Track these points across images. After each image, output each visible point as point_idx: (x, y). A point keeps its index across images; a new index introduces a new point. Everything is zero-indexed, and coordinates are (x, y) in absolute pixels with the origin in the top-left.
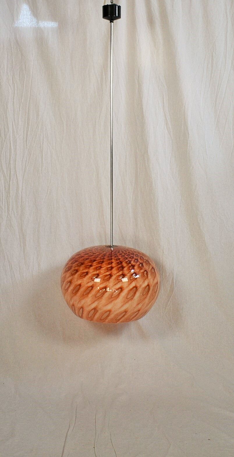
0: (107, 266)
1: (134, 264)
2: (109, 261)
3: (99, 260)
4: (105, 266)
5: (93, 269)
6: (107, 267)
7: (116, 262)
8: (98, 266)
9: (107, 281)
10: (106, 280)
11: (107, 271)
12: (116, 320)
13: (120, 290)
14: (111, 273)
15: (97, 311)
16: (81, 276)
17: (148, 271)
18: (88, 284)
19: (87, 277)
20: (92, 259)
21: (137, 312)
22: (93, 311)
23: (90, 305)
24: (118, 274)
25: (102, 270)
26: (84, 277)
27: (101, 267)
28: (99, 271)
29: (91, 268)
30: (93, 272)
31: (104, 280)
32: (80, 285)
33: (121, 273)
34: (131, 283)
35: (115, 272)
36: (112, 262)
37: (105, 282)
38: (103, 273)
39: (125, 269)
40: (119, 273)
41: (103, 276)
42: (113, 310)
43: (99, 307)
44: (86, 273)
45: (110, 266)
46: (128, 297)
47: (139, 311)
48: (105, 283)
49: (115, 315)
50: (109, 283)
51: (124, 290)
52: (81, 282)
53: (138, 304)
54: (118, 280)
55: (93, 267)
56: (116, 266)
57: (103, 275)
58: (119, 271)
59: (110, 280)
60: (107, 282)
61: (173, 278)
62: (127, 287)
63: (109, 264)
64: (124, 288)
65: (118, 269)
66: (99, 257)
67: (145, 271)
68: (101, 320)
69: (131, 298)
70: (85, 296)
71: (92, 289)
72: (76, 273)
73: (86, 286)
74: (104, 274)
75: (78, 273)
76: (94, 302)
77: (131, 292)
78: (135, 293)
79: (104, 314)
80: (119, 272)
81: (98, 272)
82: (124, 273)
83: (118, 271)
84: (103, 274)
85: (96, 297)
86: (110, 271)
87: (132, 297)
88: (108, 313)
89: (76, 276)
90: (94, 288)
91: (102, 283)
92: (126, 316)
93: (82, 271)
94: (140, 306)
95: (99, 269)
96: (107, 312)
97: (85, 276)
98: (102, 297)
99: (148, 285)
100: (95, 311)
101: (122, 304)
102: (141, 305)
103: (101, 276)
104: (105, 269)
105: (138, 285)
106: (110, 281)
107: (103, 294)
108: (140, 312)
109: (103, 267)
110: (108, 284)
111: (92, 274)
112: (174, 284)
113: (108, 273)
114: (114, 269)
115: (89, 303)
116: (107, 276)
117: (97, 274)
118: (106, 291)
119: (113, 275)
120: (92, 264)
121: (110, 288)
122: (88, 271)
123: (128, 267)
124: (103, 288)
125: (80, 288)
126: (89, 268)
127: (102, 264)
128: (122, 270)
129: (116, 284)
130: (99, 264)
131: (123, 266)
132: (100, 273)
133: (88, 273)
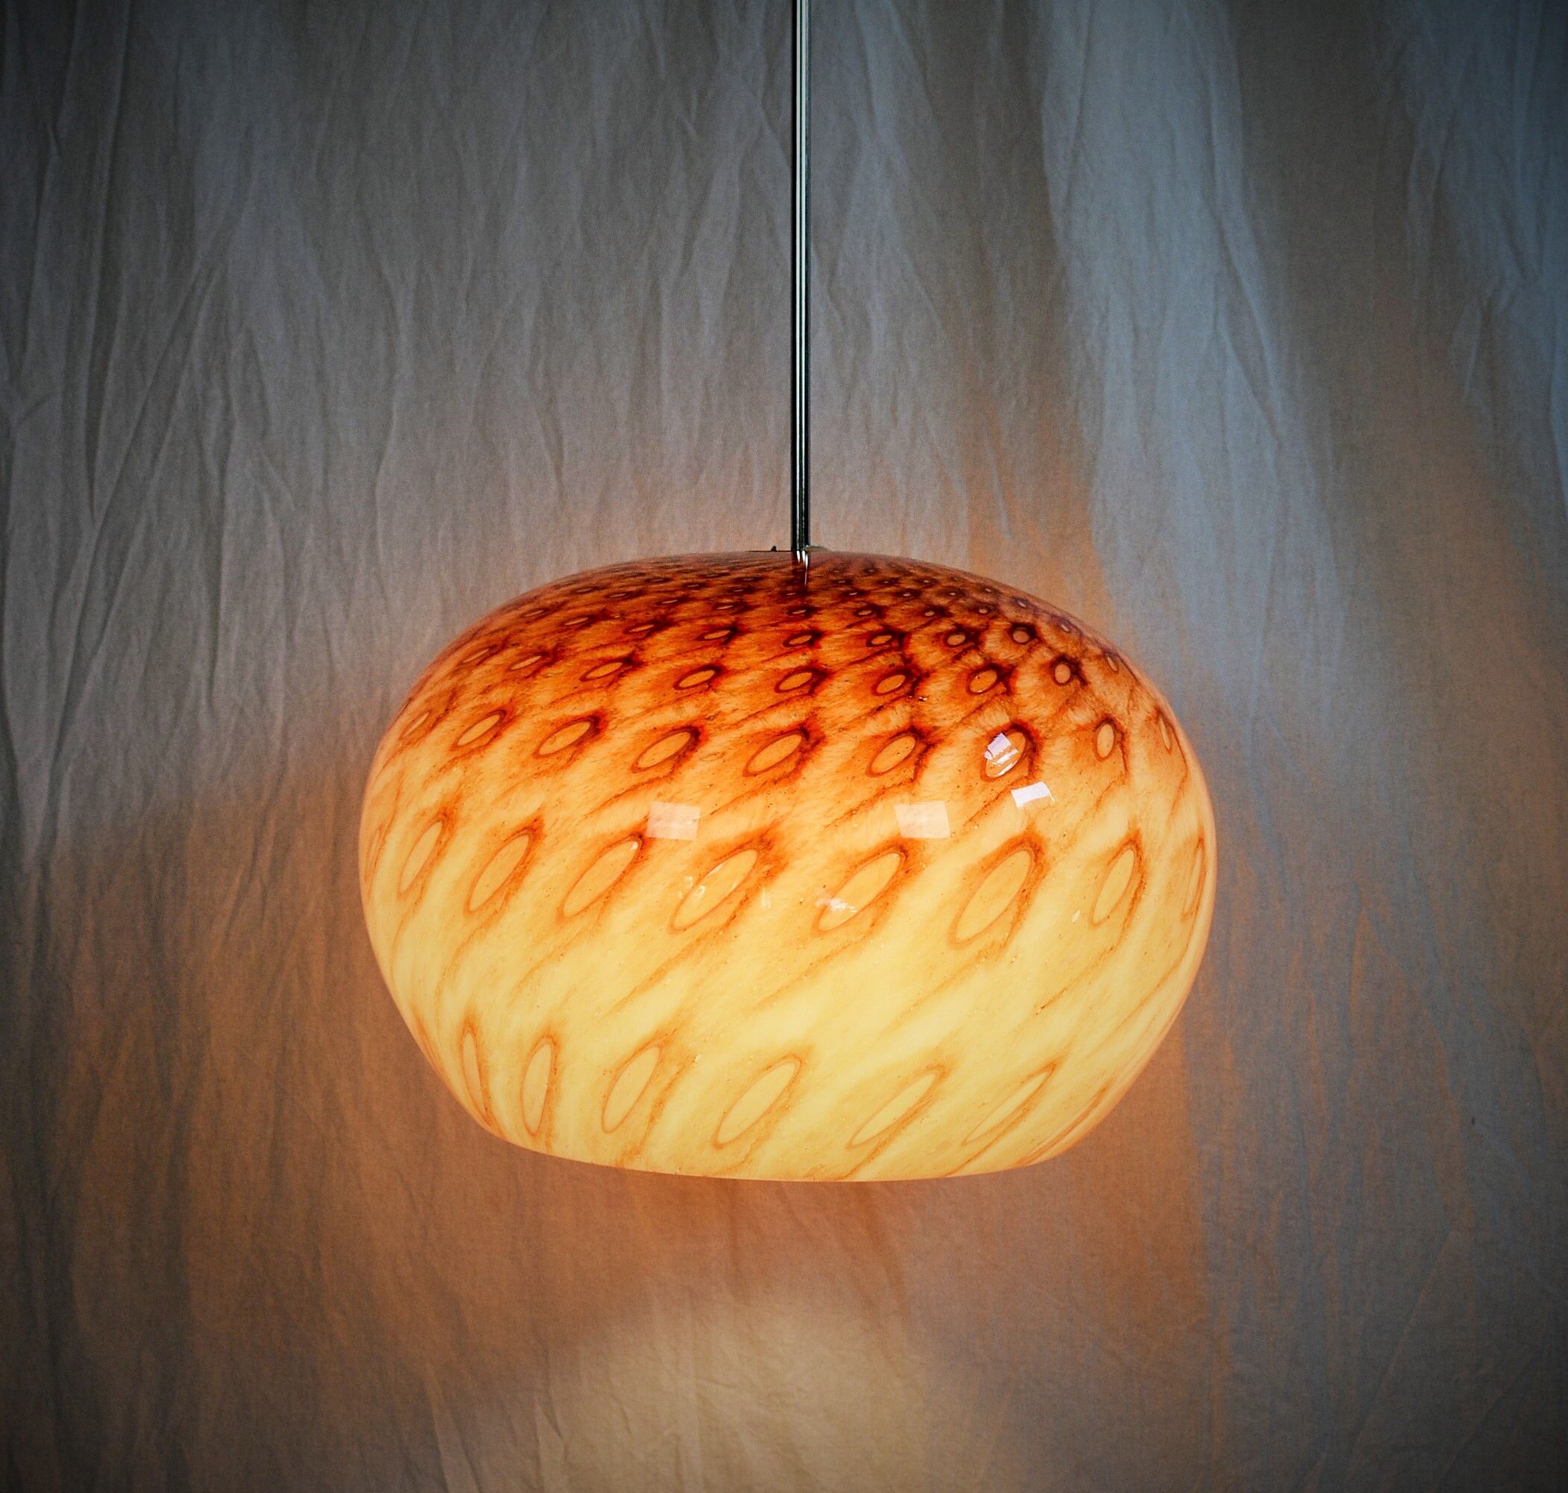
0: (767, 666)
1: (1006, 660)
2: (787, 626)
3: (701, 622)
4: (754, 660)
5: (651, 690)
6: (776, 671)
7: (856, 631)
8: (690, 666)
9: (777, 783)
11: (771, 698)
12: (850, 1146)
13: (893, 860)
14: (813, 715)
15: (686, 1063)
16: (538, 755)
17: (1124, 725)
18: (606, 813)
19: (599, 754)
20: (643, 617)
21: (1033, 1076)
22: (649, 1060)
23: (620, 1006)
24: (871, 728)
25: (731, 693)
26: (572, 759)
27: (720, 671)
28: (705, 700)
29: (635, 681)
30: (648, 710)
31: (747, 773)
32: (533, 829)
33: (897, 717)
34: (987, 805)
35: (852, 709)
36: (817, 635)
37: (754, 793)
38: (739, 716)
39: (936, 689)
40: (880, 716)
41: (736, 744)
42: (826, 1053)
43: (704, 1022)
44: (585, 727)
45: (800, 660)
46: (964, 934)
47: (1051, 1067)
48: (758, 803)
49: (846, 1100)
50: (797, 803)
51: (928, 871)
52: (543, 808)
53: (1047, 1004)
54: (871, 773)
55: (652, 673)
56: (853, 664)
57: (735, 734)
58: (881, 701)
59: (805, 774)
60: (779, 796)
62: (956, 839)
63: (789, 647)
64: (929, 851)
65: (872, 685)
66: (695, 601)
67: (1107, 719)
69: (987, 940)
71: (639, 859)
72: (495, 734)
73: (589, 831)
74: (747, 728)
75: (513, 735)
76: (656, 978)
77: (990, 886)
78: (1025, 899)
80: (879, 709)
81: (690, 711)
82: (926, 723)
83: (873, 703)
84: (737, 725)
85: (674, 930)
86: (802, 696)
87: (997, 937)
88: (786, 1073)
89: (498, 757)
90: (657, 850)
91: (736, 800)
93: (554, 716)
94: (1060, 1025)
95: (710, 685)
96: (771, 1067)
97: (580, 746)
98: (728, 924)
99: (1132, 842)
100: (661, 1062)
101: (911, 990)
103: (717, 743)
104: (754, 688)
105: (1050, 832)
106: (801, 785)
107: (745, 902)
108: (1059, 1078)
109: (740, 673)
110: (784, 811)
111: (639, 727)
113: (781, 719)
114: (836, 688)
115: (616, 985)
116: (778, 740)
117: (683, 724)
118: (766, 868)
119: (827, 733)
120: (640, 653)
121: (804, 843)
122: (602, 707)
123: (959, 675)
124: (740, 848)
125: (528, 859)
126: (611, 684)
127: (728, 648)
128: (903, 697)
129: (857, 810)
130: (707, 647)
131: (913, 662)
132: (709, 722)
133: (606, 726)
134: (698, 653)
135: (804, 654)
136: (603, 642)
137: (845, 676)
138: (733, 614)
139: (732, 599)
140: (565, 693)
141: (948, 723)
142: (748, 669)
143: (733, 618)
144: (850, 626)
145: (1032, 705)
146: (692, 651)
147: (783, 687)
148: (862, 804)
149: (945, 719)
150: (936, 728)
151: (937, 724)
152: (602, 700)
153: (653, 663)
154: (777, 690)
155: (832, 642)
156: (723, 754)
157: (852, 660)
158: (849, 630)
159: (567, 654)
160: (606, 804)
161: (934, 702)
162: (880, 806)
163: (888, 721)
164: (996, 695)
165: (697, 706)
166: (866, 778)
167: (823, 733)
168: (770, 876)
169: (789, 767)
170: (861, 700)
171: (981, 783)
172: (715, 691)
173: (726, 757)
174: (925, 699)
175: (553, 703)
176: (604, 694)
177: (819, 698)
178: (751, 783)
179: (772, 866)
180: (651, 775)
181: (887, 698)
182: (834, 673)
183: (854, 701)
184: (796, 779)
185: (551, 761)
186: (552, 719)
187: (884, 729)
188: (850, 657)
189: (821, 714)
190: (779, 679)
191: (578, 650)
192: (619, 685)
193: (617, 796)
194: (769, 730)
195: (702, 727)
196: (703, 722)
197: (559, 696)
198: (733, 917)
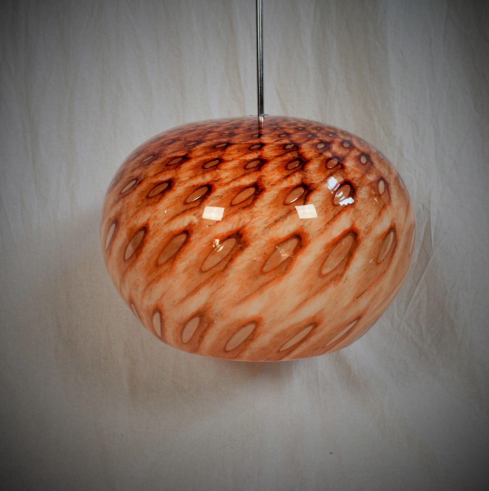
1: (341, 155)
2: (250, 141)
3: (215, 141)
4: (235, 156)
5: (192, 169)
6: (244, 161)
7: (278, 143)
8: (209, 159)
9: (244, 208)
10: (241, 205)
11: (242, 172)
12: (278, 351)
13: (294, 242)
14: (260, 179)
15: (211, 323)
16: (147, 197)
17: (388, 180)
18: (173, 222)
19: (171, 197)
20: (192, 139)
21: (351, 323)
22: (196, 320)
23: (183, 300)
24: (286, 184)
25: (226, 170)
26: (160, 199)
27: (221, 161)
28: (214, 173)
29: (187, 165)
30: (191, 178)
31: (231, 205)
32: (145, 229)
33: (296, 179)
34: (335, 217)
35: (277, 176)
36: (262, 145)
37: (234, 213)
38: (228, 180)
39: (312, 167)
40: (289, 179)
41: (227, 192)
42: (267, 321)
43: (218, 307)
44: (166, 185)
45: (255, 155)
46: (325, 271)
47: (359, 318)
48: (236, 217)
49: (277, 336)
50: (253, 217)
51: (309, 246)
52: (148, 220)
53: (358, 296)
54: (285, 204)
55: (193, 162)
56: (277, 156)
57: (227, 188)
58: (289, 172)
59: (256, 204)
60: (245, 214)
61: (429, 223)
62: (322, 232)
63: (250, 149)
64: (310, 237)
65: (286, 166)
66: (214, 132)
67: (381, 178)
68: (226, 352)
69: (335, 273)
70: (166, 267)
71: (186, 242)
72: (134, 188)
73: (166, 229)
74: (232, 185)
75: (140, 189)
76: (196, 290)
77: (335, 252)
78: (350, 255)
79: (234, 334)
80: (288, 176)
81: (208, 178)
82: (308, 181)
83: (285, 173)
84: (228, 184)
85: (202, 271)
86: (256, 171)
87: (339, 271)
88: (251, 327)
89: (134, 198)
90: (194, 237)
91: (227, 217)
92: (313, 339)
93: (155, 180)
94: (363, 303)
95: (216, 167)
96: (244, 326)
97: (163, 193)
98: (224, 270)
99: (392, 229)
100: (201, 322)
101: (303, 296)
102: (369, 298)
103: (219, 191)
104: (235, 168)
105: (361, 227)
106: (255, 209)
107: (231, 260)
108: (362, 321)
109: (228, 161)
110: (248, 220)
111: (188, 185)
112: (433, 238)
113: (247, 181)
114: (270, 167)
115: (180, 293)
116: (244, 190)
117: (205, 184)
118: (240, 246)
119: (266, 187)
120: (190, 154)
121: (256, 235)
122: (173, 177)
123: (322, 161)
124: (229, 237)
125: (144, 240)
126: (177, 167)
127: (225, 151)
128: (299, 170)
129: (279, 220)
130: (216, 151)
131: (303, 156)
132: (216, 183)
133: (174, 185)
134: (213, 153)
135: (257, 153)
136: (176, 150)
137: (274, 162)
138: (228, 137)
139: (229, 131)
140: (160, 171)
141: (318, 181)
142: (233, 160)
143: (228, 139)
144: (276, 141)
145: (352, 173)
146: (210, 152)
147: (247, 167)
148: (281, 218)
149: (316, 180)
150: (312, 184)
151: (313, 182)
152: (173, 174)
153: (195, 158)
154: (245, 168)
155: (268, 148)
156: (222, 196)
157: (277, 155)
158: (276, 143)
159: (162, 155)
160: (173, 218)
161: (312, 173)
162: (289, 218)
163: (292, 181)
164: (338, 169)
165: (211, 176)
166: (283, 206)
167: (264, 186)
168: (242, 249)
169: (249, 202)
170: (281, 172)
171: (332, 207)
172: (219, 169)
173: (223, 198)
174: (308, 171)
175: (155, 175)
176: (174, 171)
177: (263, 171)
178: (233, 209)
179: (242, 245)
180: (191, 206)
181: (292, 171)
182: (270, 161)
183: (278, 173)
184: (252, 207)
185: (153, 200)
186: (154, 182)
187: (291, 185)
188: (276, 154)
189: (264, 179)
190: (245, 164)
191: (167, 153)
192: (180, 167)
193: (178, 215)
194: (241, 186)
195: (213, 185)
196: (213, 183)
197: (157, 172)
198: (226, 267)
